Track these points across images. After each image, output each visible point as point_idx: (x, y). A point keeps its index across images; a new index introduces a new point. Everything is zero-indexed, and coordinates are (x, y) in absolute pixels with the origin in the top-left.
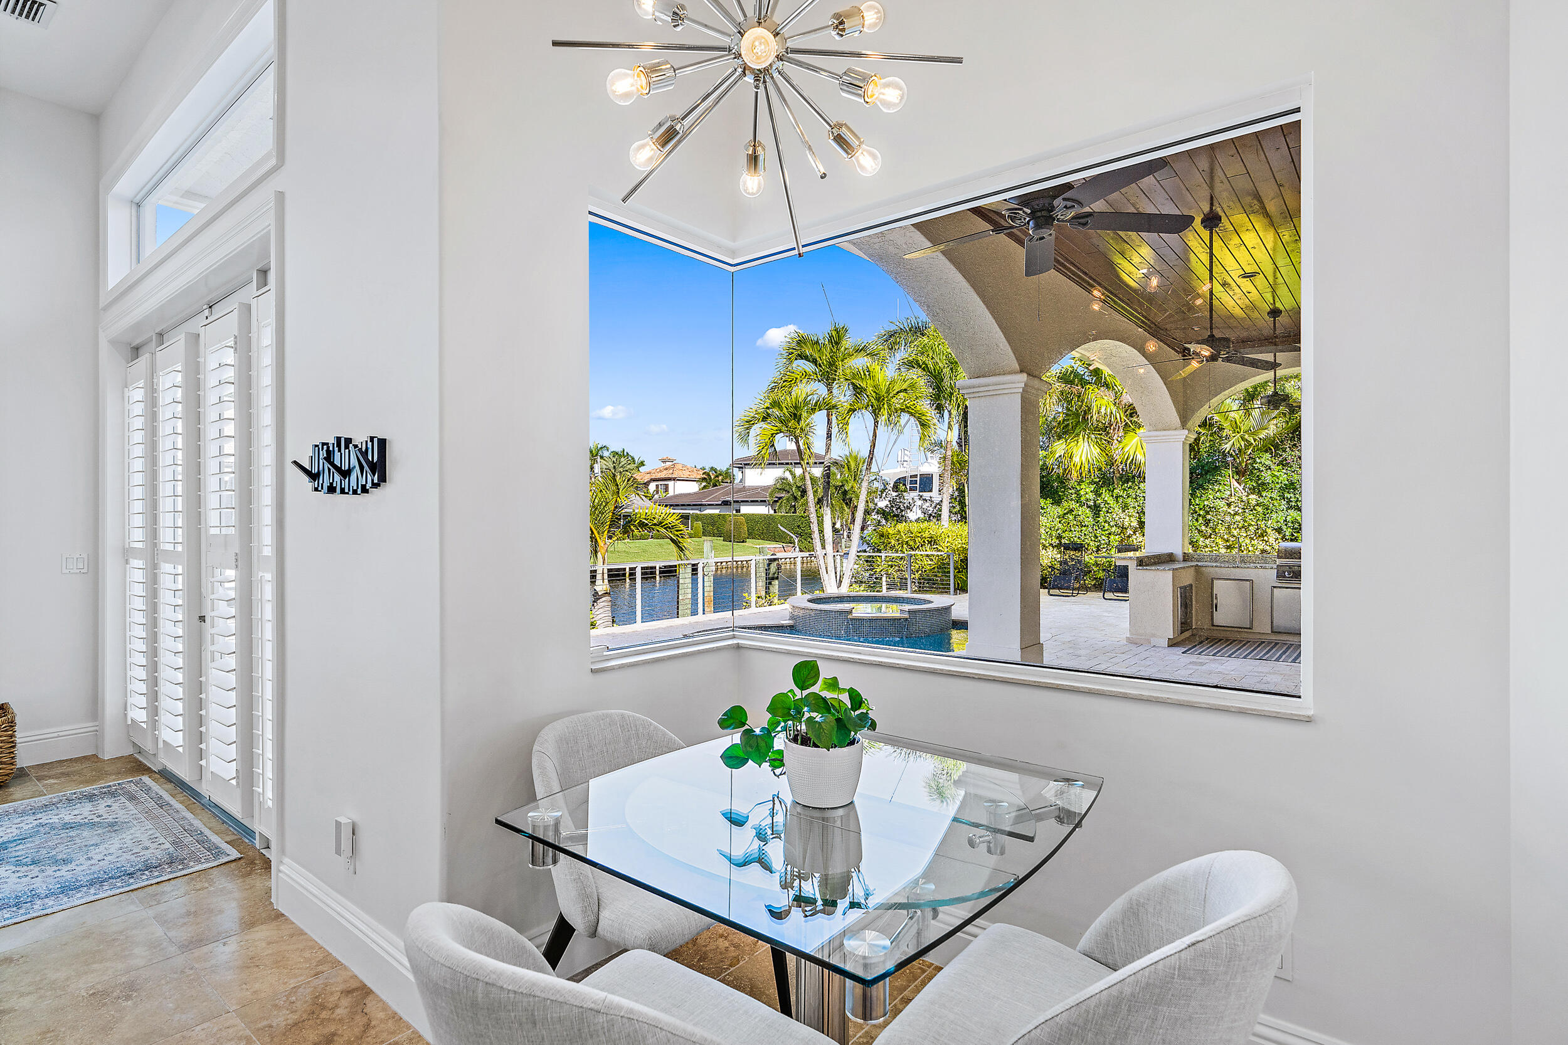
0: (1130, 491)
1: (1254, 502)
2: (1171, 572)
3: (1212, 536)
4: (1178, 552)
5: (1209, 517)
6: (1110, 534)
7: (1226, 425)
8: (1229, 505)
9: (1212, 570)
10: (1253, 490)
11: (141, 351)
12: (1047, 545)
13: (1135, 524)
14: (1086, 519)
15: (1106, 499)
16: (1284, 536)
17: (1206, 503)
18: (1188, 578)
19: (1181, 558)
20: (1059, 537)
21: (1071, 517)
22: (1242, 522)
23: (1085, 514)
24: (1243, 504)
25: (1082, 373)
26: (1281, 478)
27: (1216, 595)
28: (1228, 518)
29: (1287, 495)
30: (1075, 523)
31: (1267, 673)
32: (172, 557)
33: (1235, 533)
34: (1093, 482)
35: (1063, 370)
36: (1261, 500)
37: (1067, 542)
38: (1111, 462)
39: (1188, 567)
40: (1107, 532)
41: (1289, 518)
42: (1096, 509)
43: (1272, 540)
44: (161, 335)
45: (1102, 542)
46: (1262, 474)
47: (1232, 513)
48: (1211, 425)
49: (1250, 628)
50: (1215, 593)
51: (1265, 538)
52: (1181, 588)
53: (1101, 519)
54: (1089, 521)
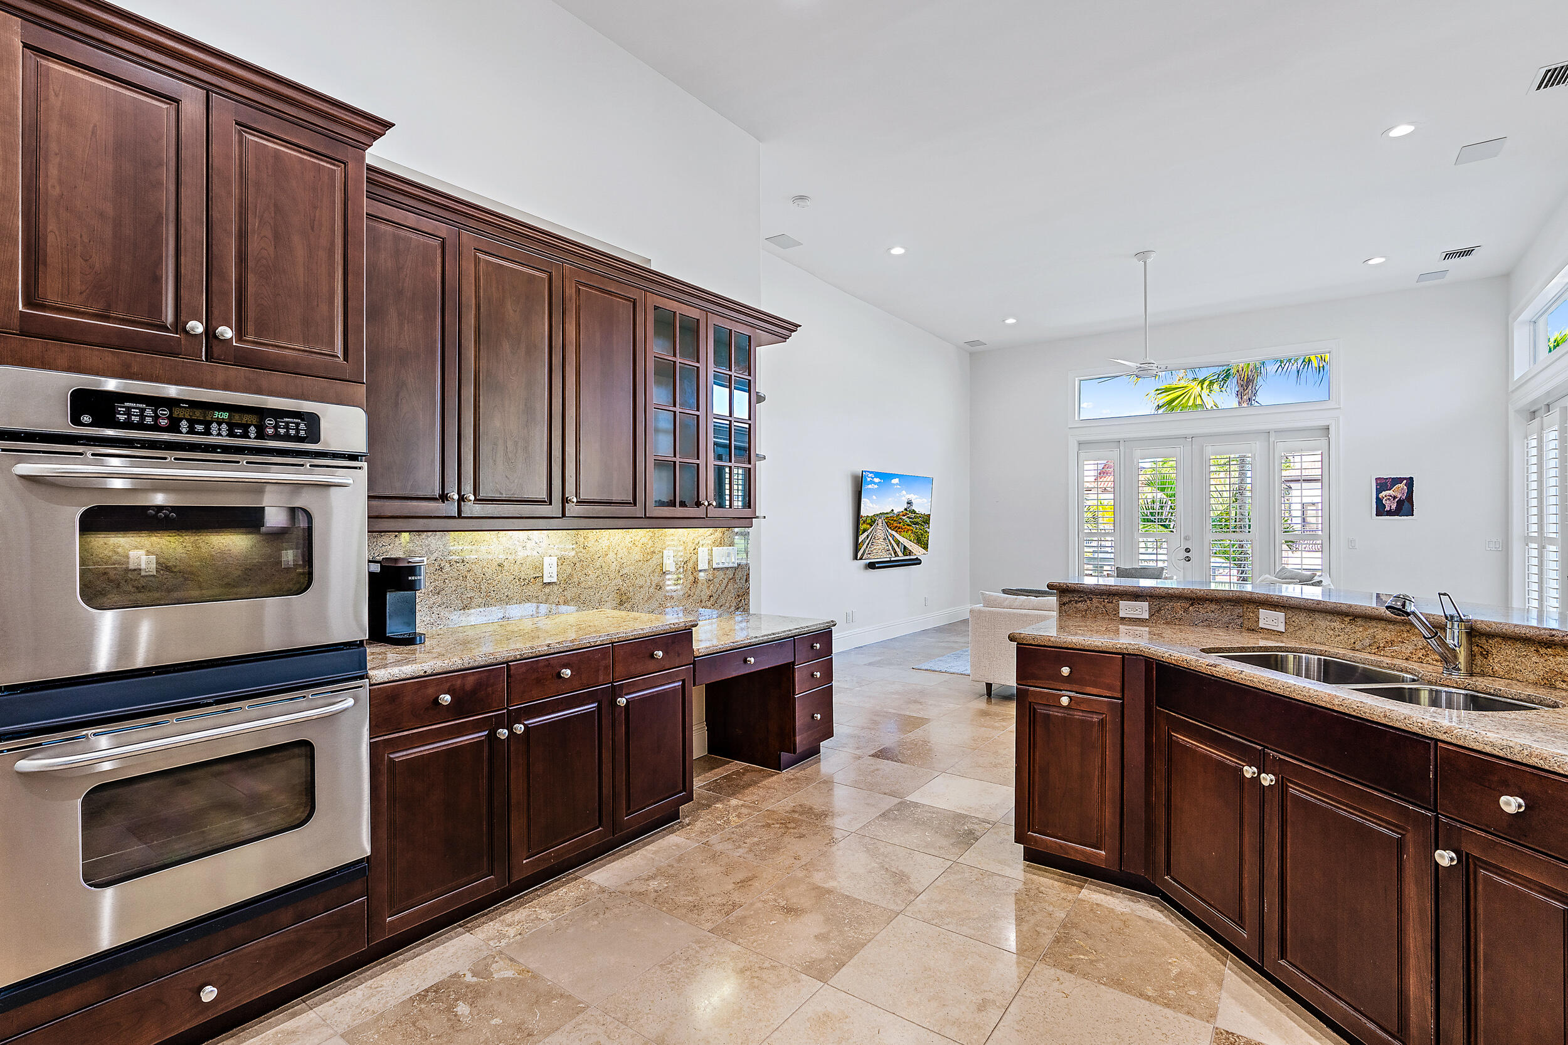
11: (1536, 414)
32: (1552, 541)
44: (1548, 405)
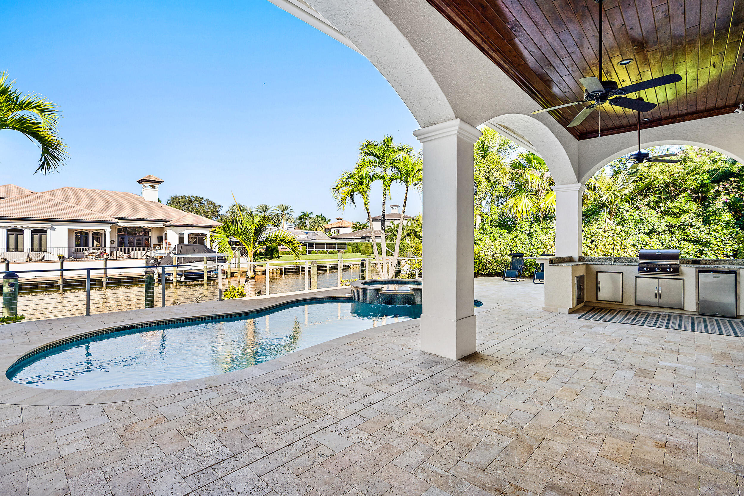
0: (549, 225)
1: (619, 230)
2: (571, 267)
3: (595, 249)
4: (576, 256)
5: (593, 238)
6: (538, 248)
7: (603, 188)
8: (605, 232)
9: (597, 267)
10: (618, 224)
12: (504, 254)
13: (552, 243)
14: (525, 240)
15: (536, 229)
16: (637, 249)
17: (592, 231)
18: (581, 271)
19: (577, 259)
20: (511, 250)
21: (517, 239)
22: (612, 241)
23: (525, 238)
24: (613, 231)
25: (523, 163)
26: (635, 216)
27: (599, 281)
28: (604, 239)
29: (639, 226)
30: (519, 242)
31: (638, 336)
33: (608, 247)
34: (529, 221)
35: (513, 161)
36: (623, 229)
37: (515, 252)
38: (539, 209)
39: (581, 264)
40: (536, 247)
41: (640, 239)
42: (530, 235)
43: (630, 251)
45: (534, 252)
46: (624, 214)
47: (607, 236)
48: (595, 188)
49: (621, 302)
50: (598, 280)
51: (626, 250)
52: (577, 277)
53: (533, 240)
54: (527, 241)
